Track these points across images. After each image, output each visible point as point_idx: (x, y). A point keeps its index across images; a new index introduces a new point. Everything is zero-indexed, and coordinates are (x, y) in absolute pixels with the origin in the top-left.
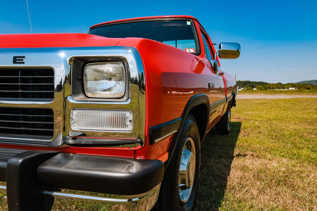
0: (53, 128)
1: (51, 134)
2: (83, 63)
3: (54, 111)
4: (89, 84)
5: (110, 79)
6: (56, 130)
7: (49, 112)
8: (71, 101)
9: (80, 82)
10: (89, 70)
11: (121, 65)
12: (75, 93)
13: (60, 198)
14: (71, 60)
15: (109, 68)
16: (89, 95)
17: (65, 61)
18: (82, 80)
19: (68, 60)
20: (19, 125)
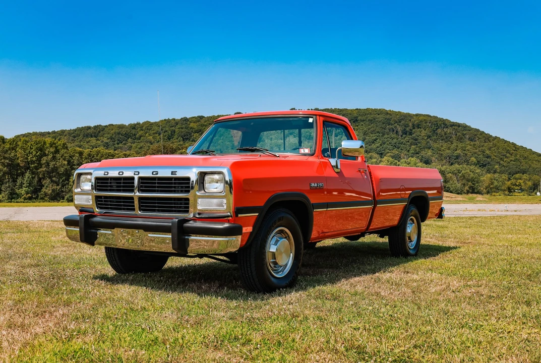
0: (189, 208)
1: (187, 212)
2: (204, 175)
3: (190, 200)
4: (207, 185)
5: (217, 182)
6: (190, 209)
7: (188, 199)
8: (198, 194)
9: (202, 184)
10: (207, 178)
11: (222, 175)
12: (200, 190)
13: (193, 240)
14: (198, 173)
15: (216, 177)
16: (206, 191)
17: (196, 173)
18: (203, 183)
19: (197, 173)
20: (172, 207)
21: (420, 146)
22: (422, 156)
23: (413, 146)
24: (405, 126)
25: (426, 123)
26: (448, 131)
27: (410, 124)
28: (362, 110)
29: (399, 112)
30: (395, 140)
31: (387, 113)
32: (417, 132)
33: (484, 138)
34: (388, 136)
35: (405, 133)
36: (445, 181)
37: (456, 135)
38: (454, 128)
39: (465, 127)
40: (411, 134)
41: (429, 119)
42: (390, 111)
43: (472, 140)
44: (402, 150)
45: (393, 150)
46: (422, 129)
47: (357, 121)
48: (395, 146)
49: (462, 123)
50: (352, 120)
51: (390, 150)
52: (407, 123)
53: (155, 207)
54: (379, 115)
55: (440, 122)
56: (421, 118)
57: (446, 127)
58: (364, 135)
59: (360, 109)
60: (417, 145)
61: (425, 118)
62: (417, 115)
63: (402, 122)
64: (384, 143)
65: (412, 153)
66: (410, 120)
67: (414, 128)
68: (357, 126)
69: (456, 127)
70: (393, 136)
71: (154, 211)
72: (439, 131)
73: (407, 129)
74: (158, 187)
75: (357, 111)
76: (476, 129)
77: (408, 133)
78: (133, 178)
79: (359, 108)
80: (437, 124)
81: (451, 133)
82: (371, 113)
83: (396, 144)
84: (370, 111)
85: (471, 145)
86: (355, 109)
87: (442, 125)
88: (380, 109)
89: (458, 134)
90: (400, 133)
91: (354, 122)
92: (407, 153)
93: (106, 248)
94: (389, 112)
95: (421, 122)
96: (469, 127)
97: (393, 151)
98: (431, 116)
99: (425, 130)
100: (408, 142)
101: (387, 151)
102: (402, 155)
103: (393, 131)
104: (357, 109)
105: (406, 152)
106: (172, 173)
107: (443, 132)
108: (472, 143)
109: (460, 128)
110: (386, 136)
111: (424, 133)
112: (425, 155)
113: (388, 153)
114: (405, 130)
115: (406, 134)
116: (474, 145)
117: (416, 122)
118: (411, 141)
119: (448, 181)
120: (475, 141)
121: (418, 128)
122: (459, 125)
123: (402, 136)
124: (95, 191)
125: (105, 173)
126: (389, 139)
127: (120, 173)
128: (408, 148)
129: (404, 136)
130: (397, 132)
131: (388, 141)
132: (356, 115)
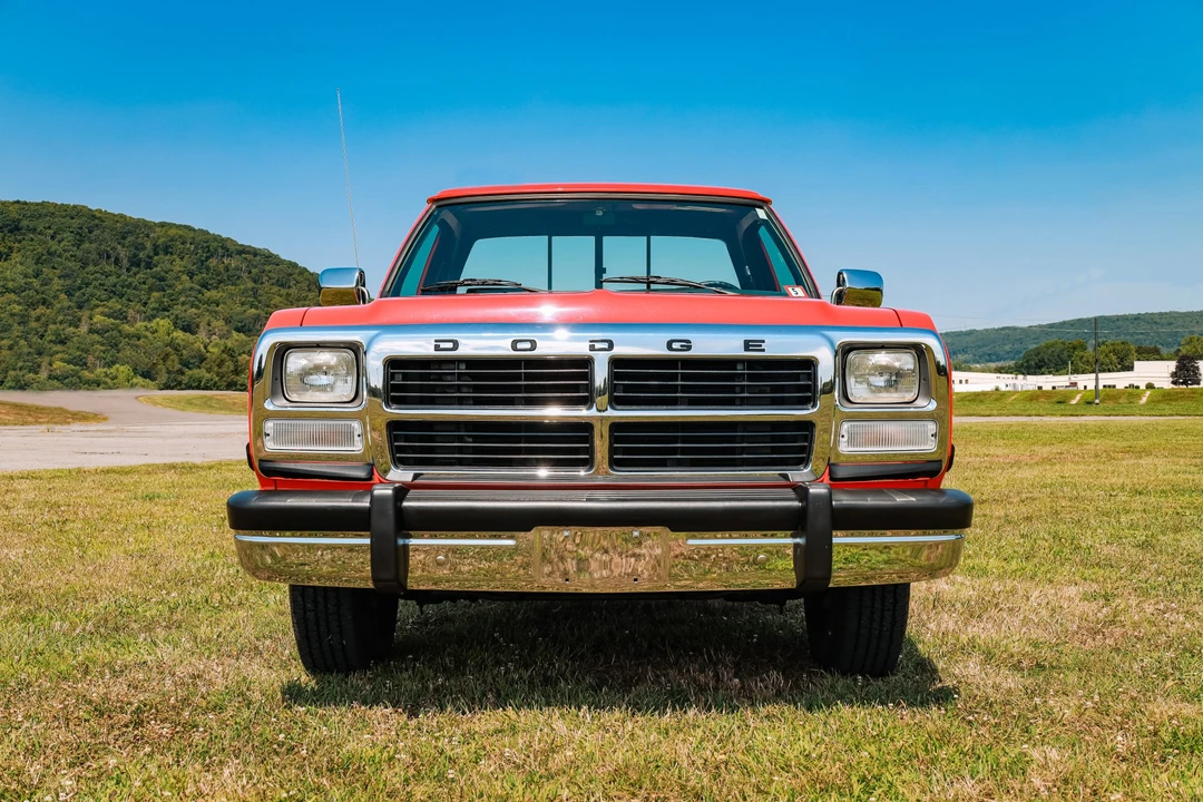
21: (173, 295)
22: (177, 316)
23: (155, 294)
24: (137, 248)
25: (183, 243)
26: (233, 263)
27: (148, 245)
28: (32, 204)
29: (122, 216)
30: (113, 279)
31: (94, 216)
32: (163, 262)
33: (307, 283)
34: (97, 268)
35: (135, 262)
36: (236, 370)
37: (250, 272)
38: (246, 259)
39: (269, 258)
40: (149, 266)
41: (191, 234)
42: (100, 211)
43: (282, 286)
44: (129, 300)
45: (107, 300)
46: (175, 257)
47: (18, 228)
48: (112, 291)
49: (261, 247)
50: (7, 226)
51: (101, 301)
52: (140, 240)
53: (674, 451)
54: (72, 218)
55: (215, 244)
56: (172, 232)
57: (228, 256)
58: (36, 264)
59: (25, 203)
60: (165, 291)
61: (181, 233)
62: (163, 225)
63: (129, 239)
64: (87, 285)
65: (154, 309)
66: (148, 236)
67: (157, 254)
68: (20, 242)
69: (249, 257)
70: (107, 268)
71: (662, 464)
72: (213, 262)
73: (142, 255)
74: (685, 389)
75: (16, 206)
76: (290, 263)
77: (143, 264)
78: (586, 362)
79: (22, 200)
80: (208, 247)
81: (237, 269)
82: (53, 214)
83: (115, 286)
84: (52, 209)
85: (281, 296)
86: (11, 200)
87: (220, 250)
88: (75, 207)
89: (253, 270)
90: (125, 262)
91: (10, 231)
92: (142, 308)
93: (293, 588)
94: (98, 215)
95: (172, 240)
96: (277, 257)
97: (110, 304)
98: (194, 230)
99: (182, 259)
100: (144, 283)
101: (94, 302)
102: (131, 311)
103: (109, 257)
104: (18, 202)
105: (139, 307)
106: (747, 345)
107: (221, 266)
108: (284, 291)
109: (258, 258)
110: (91, 268)
111: (178, 265)
112: (183, 314)
113: (97, 306)
114: (135, 256)
115: (138, 265)
116: (288, 295)
117: (162, 240)
118: (150, 281)
119: (242, 371)
120: (289, 287)
121: (166, 254)
122: (255, 253)
123: (128, 270)
124: (388, 405)
125: (443, 345)
126: (98, 275)
127: (519, 346)
128: (144, 298)
129: (134, 269)
130: (117, 261)
131: (95, 279)
132: (14, 215)
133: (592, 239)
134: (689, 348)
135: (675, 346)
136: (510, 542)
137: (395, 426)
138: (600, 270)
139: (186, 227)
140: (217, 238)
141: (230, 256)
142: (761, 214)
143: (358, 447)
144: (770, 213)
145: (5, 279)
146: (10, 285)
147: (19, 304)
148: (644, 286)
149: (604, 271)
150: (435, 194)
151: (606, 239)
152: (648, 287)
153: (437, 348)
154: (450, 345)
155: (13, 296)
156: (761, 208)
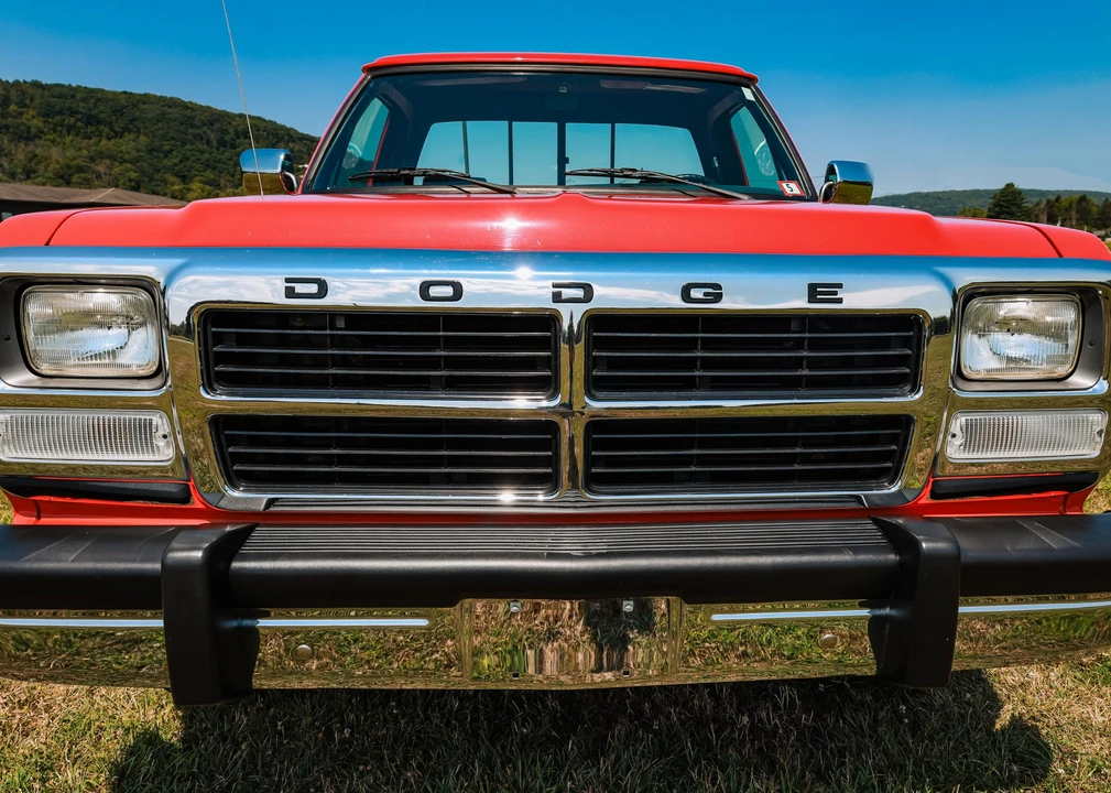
24: (222, 133)
27: (231, 131)
30: (206, 156)
34: (193, 147)
35: (222, 143)
42: (191, 103)
45: (204, 172)
48: (207, 165)
51: (199, 172)
52: (224, 127)
54: (170, 107)
55: (282, 132)
59: (131, 94)
63: (216, 126)
64: (187, 159)
66: (230, 124)
67: (238, 138)
69: (309, 143)
70: (201, 147)
73: (227, 138)
75: (124, 95)
77: (229, 145)
78: (547, 321)
79: (128, 91)
80: (277, 134)
81: (300, 151)
82: (154, 103)
83: (208, 161)
84: (153, 99)
86: (120, 91)
87: (286, 136)
88: (171, 98)
90: (215, 143)
91: (122, 115)
92: (230, 178)
94: (190, 106)
97: (206, 174)
98: (265, 121)
100: (231, 159)
101: (194, 172)
102: (222, 180)
104: (125, 92)
105: (228, 177)
106: (814, 292)
110: (189, 147)
113: (196, 176)
114: (222, 139)
115: (225, 146)
123: (218, 149)
124: (209, 387)
125: (300, 288)
126: (194, 152)
127: (434, 291)
128: (232, 171)
129: (222, 149)
130: (208, 142)
131: (193, 155)
132: (123, 102)
133: (554, 125)
134: (718, 297)
135: (696, 293)
136: (423, 622)
137: (222, 425)
138: (562, 160)
139: (258, 118)
140: (283, 128)
141: (294, 141)
142: (748, 94)
143: (162, 453)
144: (757, 93)
145: (122, 152)
146: (126, 156)
147: (135, 172)
148: (607, 180)
149: (567, 161)
150: (375, 60)
151: (569, 126)
152: (612, 181)
153: (290, 293)
154: (313, 288)
155: (129, 166)
156: (748, 87)
